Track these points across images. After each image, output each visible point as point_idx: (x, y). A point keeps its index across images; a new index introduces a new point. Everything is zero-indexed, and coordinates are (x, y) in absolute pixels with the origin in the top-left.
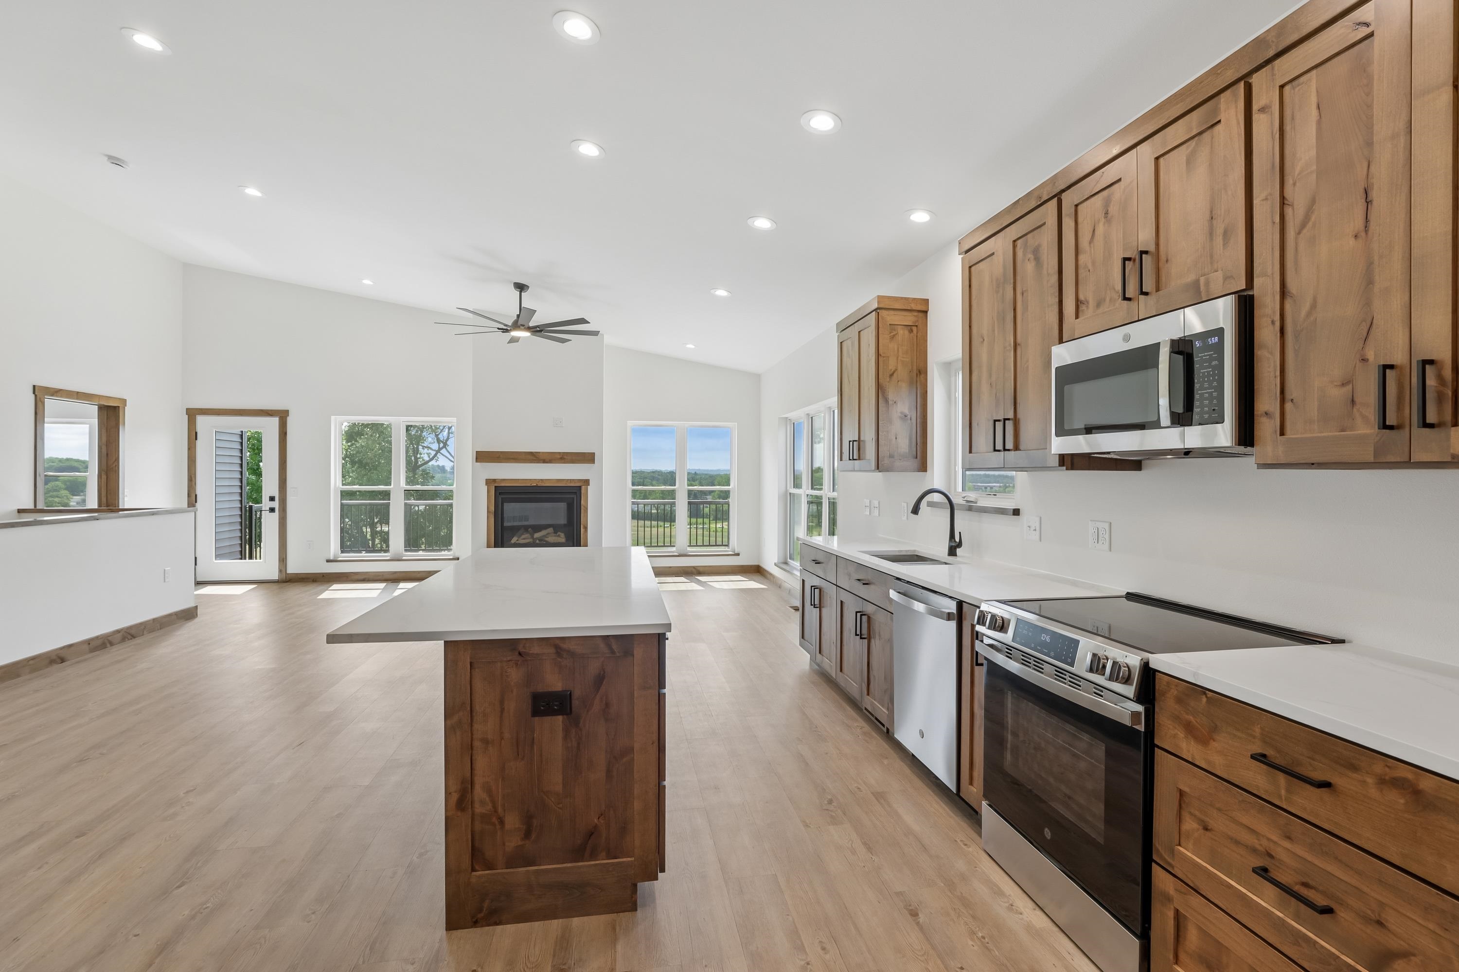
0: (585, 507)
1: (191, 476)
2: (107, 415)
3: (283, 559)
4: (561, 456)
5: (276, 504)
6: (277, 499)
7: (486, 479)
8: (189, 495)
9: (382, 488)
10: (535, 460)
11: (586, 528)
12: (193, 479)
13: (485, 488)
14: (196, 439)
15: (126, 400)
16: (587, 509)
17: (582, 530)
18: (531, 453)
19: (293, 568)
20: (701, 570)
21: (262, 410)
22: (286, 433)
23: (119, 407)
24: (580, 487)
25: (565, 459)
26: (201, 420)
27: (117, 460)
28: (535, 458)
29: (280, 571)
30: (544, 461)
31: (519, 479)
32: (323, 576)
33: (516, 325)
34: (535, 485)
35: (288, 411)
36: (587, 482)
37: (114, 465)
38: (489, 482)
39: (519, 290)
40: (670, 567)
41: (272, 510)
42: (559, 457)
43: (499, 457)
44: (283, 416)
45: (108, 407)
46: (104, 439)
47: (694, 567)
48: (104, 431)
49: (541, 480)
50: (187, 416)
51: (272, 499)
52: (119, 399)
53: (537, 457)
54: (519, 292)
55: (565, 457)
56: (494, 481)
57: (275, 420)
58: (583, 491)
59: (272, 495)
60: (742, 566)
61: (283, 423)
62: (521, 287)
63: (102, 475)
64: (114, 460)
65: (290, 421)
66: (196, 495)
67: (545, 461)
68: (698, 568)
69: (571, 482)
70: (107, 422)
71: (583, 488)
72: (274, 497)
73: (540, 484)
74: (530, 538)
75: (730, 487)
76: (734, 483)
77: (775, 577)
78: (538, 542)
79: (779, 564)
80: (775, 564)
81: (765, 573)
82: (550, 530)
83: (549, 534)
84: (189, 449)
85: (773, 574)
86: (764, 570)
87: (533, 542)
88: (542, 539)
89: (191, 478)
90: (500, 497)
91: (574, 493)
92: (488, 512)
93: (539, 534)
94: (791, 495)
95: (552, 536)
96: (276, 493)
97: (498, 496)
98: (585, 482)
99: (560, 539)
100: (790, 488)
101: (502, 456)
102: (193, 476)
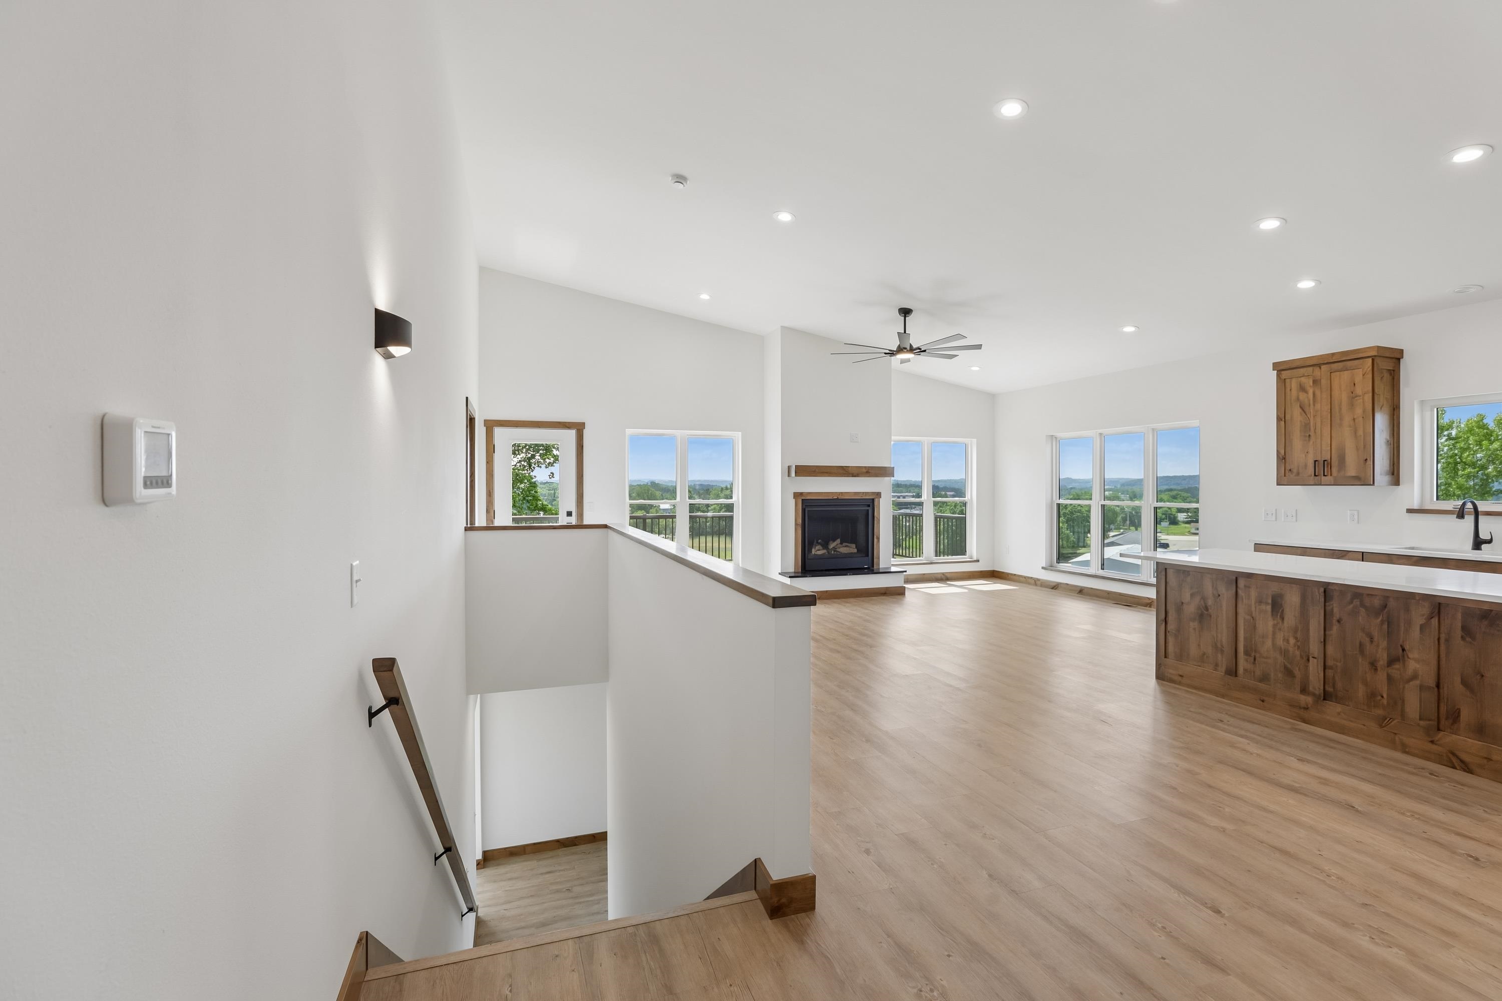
0: (877, 518)
1: (489, 491)
5: (573, 520)
6: (574, 514)
7: (794, 493)
8: (488, 511)
10: (845, 474)
11: (878, 539)
12: (492, 494)
13: (792, 502)
14: (494, 452)
16: (879, 520)
17: (875, 540)
18: (842, 467)
20: (948, 576)
21: (559, 423)
22: (582, 445)
24: (873, 500)
25: (869, 472)
26: (498, 432)
28: (844, 472)
30: (853, 476)
31: (823, 493)
33: (900, 350)
34: (837, 498)
35: (584, 423)
36: (879, 495)
38: (797, 495)
39: (903, 315)
40: (924, 574)
42: (864, 470)
43: (815, 471)
44: (579, 428)
47: (943, 574)
49: (841, 493)
50: (485, 428)
51: (569, 514)
54: (903, 318)
55: (870, 471)
56: (801, 494)
57: (573, 433)
58: (876, 503)
59: (569, 510)
60: (980, 571)
61: (580, 435)
62: (905, 312)
65: (586, 432)
66: (495, 512)
68: (946, 574)
69: (866, 495)
71: (876, 500)
72: (571, 512)
73: (841, 497)
74: (824, 549)
75: (966, 499)
76: (972, 495)
77: (1038, 580)
78: (833, 552)
79: (1049, 568)
80: (1043, 568)
81: (1012, 577)
82: (838, 541)
83: (837, 545)
84: (487, 462)
85: (1032, 578)
86: (1008, 574)
87: (828, 552)
88: (834, 549)
89: (490, 493)
90: (806, 510)
91: (869, 506)
92: (796, 524)
93: (832, 545)
94: (1058, 505)
95: (842, 547)
96: (573, 508)
97: (805, 509)
98: (877, 495)
99: (852, 549)
100: (1056, 499)
101: (817, 470)
102: (491, 491)
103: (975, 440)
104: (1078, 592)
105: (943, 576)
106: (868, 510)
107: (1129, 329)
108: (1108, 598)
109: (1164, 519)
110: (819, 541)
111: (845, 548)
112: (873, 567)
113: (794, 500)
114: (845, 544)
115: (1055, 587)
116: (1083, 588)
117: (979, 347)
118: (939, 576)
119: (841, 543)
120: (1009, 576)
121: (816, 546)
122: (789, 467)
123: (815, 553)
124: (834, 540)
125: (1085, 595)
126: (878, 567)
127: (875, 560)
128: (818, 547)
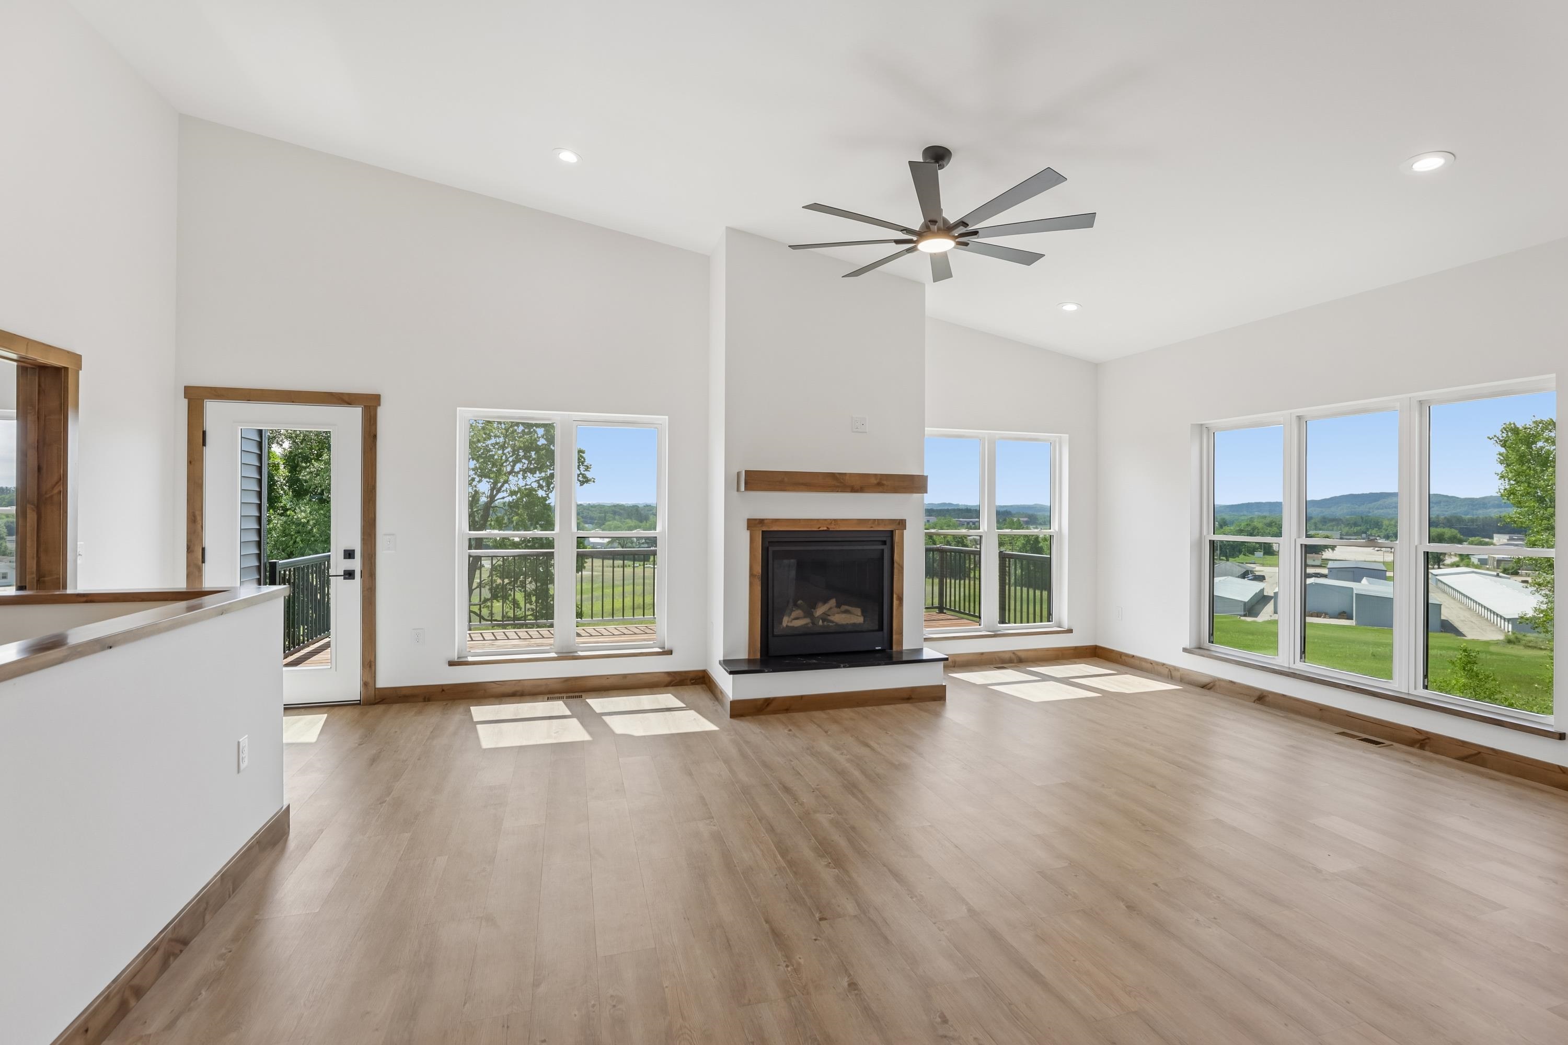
0: (899, 565)
1: (194, 513)
2: (39, 386)
3: (369, 663)
4: (878, 481)
5: (356, 564)
6: (358, 554)
7: (748, 519)
8: (190, 549)
9: (538, 533)
10: (838, 487)
11: (901, 599)
12: (198, 518)
13: (745, 536)
14: (204, 444)
15: (81, 356)
16: (902, 568)
17: (895, 602)
18: (833, 476)
19: (385, 679)
20: (1022, 655)
21: (330, 394)
22: (375, 437)
23: (66, 369)
24: (892, 532)
25: (883, 485)
26: (212, 408)
27: (63, 479)
28: (838, 484)
29: (365, 684)
30: (850, 489)
31: (800, 520)
32: (443, 690)
33: (926, 230)
34: (825, 529)
35: (380, 395)
36: (902, 524)
37: (56, 491)
38: (752, 524)
40: (982, 654)
41: (349, 575)
42: (874, 481)
43: (782, 482)
44: (369, 404)
45: (43, 369)
46: (33, 437)
47: (1014, 652)
48: (31, 418)
49: (833, 519)
50: (186, 401)
51: (349, 554)
52: (68, 352)
53: (841, 482)
55: (885, 482)
56: (761, 521)
57: (355, 414)
58: (896, 539)
59: (349, 547)
60: (1076, 648)
61: (370, 419)
63: (28, 511)
64: (55, 478)
65: (389, 412)
66: (203, 549)
67: (854, 490)
68: (1019, 654)
69: (879, 524)
70: (39, 400)
71: (896, 533)
72: (354, 551)
73: (832, 528)
74: (805, 617)
75: (1051, 530)
76: (1061, 525)
77: (1176, 669)
78: (821, 623)
79: (1198, 649)
80: (1185, 650)
81: (1127, 659)
82: (833, 602)
83: (830, 609)
84: (190, 462)
85: (1164, 664)
86: (1121, 654)
87: (813, 623)
88: (824, 617)
89: (194, 516)
90: (771, 549)
91: (884, 543)
92: (752, 575)
93: (820, 611)
94: (1212, 543)
95: (838, 613)
96: (356, 544)
97: (768, 548)
98: (899, 524)
99: (853, 617)
100: (1208, 533)
101: (786, 479)
102: (197, 513)
103: (1065, 437)
104: (1254, 699)
105: (1013, 656)
106: (883, 550)
107: (1429, 164)
108: (1321, 719)
109: (1257, 549)
110: (800, 602)
111: (844, 616)
112: (891, 648)
113: (748, 533)
114: (844, 607)
115: (1208, 686)
116: (1264, 694)
117: (1086, 220)
118: (1007, 656)
119: (838, 606)
120: (1123, 658)
121: (792, 611)
122: (739, 474)
123: (790, 624)
124: (825, 601)
125: (1269, 706)
126: (899, 649)
127: (894, 637)
128: (797, 613)
